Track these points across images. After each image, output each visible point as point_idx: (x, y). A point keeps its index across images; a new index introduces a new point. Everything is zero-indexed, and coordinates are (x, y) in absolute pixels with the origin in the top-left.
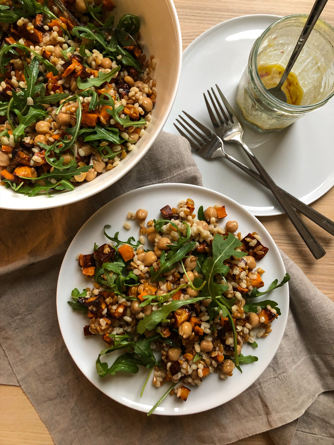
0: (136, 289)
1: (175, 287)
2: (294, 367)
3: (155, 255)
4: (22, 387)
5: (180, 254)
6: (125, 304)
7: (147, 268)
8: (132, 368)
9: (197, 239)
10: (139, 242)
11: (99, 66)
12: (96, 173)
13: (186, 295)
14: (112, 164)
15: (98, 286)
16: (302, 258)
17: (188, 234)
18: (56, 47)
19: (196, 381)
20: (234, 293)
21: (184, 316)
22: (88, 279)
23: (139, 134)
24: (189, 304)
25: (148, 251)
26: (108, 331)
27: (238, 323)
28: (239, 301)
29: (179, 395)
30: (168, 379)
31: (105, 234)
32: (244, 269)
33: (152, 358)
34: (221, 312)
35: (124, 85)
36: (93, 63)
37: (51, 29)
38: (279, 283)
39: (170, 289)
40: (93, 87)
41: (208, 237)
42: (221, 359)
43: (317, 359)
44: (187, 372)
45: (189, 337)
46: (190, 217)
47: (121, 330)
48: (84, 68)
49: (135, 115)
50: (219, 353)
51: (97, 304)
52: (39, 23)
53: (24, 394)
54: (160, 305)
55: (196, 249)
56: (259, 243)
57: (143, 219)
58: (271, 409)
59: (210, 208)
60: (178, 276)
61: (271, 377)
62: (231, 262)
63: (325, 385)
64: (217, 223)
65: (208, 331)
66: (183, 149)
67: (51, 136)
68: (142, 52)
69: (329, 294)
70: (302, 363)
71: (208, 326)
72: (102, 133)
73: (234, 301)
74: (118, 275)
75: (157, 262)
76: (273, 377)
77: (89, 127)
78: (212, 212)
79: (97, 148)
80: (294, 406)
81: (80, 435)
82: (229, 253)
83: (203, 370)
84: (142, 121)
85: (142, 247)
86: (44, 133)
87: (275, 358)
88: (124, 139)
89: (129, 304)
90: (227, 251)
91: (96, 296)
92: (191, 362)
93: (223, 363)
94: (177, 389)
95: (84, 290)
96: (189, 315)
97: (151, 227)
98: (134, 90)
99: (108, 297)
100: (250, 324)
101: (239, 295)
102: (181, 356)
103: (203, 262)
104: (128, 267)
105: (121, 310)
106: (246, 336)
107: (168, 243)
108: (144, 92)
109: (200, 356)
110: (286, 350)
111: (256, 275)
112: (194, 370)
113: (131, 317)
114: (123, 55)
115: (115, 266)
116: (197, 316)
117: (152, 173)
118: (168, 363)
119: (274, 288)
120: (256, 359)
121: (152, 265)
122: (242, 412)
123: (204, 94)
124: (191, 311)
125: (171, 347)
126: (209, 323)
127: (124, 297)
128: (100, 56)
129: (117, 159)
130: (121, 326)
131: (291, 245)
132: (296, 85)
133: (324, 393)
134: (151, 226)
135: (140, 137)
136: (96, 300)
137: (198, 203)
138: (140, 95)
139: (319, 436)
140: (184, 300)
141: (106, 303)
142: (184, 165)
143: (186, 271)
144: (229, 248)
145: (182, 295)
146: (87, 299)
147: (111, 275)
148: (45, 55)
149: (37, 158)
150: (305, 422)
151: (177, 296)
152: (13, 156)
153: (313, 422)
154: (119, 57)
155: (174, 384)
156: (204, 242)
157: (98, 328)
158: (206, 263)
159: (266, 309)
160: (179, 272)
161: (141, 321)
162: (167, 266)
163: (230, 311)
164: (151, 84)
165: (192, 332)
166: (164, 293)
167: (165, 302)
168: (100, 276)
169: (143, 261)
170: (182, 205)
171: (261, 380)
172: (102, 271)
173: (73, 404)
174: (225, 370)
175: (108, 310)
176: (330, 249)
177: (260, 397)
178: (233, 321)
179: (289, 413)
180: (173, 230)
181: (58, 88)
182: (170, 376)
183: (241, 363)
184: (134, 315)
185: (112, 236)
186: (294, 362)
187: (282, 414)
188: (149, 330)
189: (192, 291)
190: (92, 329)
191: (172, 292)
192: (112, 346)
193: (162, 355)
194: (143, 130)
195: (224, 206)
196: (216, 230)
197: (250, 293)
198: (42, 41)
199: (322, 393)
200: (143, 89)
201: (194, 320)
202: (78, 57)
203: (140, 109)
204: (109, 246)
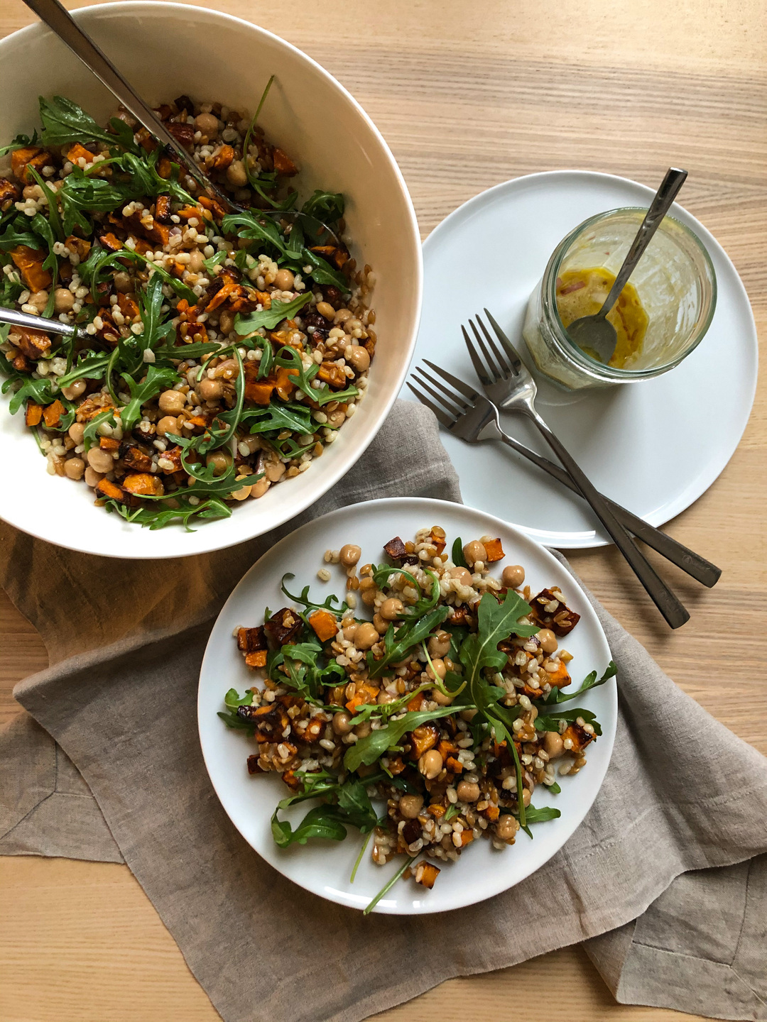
0: (342, 691)
1: (412, 686)
2: (631, 826)
3: (376, 629)
4: (129, 865)
5: (421, 629)
6: (322, 718)
7: (360, 653)
8: (336, 831)
9: (450, 602)
10: (346, 605)
11: (272, 286)
12: (269, 483)
13: (432, 703)
14: (298, 465)
15: (272, 685)
16: (646, 626)
17: (434, 595)
18: (192, 253)
19: (450, 854)
20: (516, 697)
21: (428, 739)
22: (253, 671)
23: (345, 412)
24: (438, 719)
25: (363, 622)
26: (293, 767)
27: (525, 750)
28: (526, 712)
29: (419, 878)
30: (399, 851)
31: (284, 589)
32: (535, 655)
33: (371, 815)
34: (493, 731)
35: (316, 319)
36: (261, 280)
37: (184, 221)
38: (598, 679)
39: (402, 691)
40: (262, 329)
41: (470, 597)
42: (494, 815)
43: (674, 812)
44: (434, 838)
45: (437, 777)
46: (438, 560)
47: (314, 764)
48: (244, 294)
49: (338, 381)
50: (491, 804)
51: (274, 719)
52: (162, 213)
53: (131, 879)
54: (385, 720)
55: (449, 619)
56: (562, 606)
57: (353, 565)
58: (585, 903)
59: (474, 542)
60: (418, 667)
61: (586, 845)
62: (512, 644)
63: (687, 859)
64: (487, 570)
65: (471, 766)
66: (424, 430)
67: (188, 419)
68: (349, 256)
69: (698, 691)
70: (646, 819)
71: (470, 756)
72: (282, 416)
73: (518, 712)
74: (310, 666)
75: (378, 642)
76: (590, 844)
77: (259, 406)
78: (479, 550)
79: (272, 441)
80: (628, 898)
81: (237, 953)
82: (507, 628)
83: (462, 834)
84: (351, 391)
85: (351, 613)
86: (176, 414)
87: (594, 810)
88: (318, 423)
89: (329, 717)
90: (505, 625)
91: (270, 703)
92: (440, 820)
93: (497, 822)
94: (416, 867)
95: (247, 692)
96: (436, 738)
97: (367, 579)
98: (336, 333)
99: (292, 706)
100: (547, 751)
101: (525, 701)
102: (422, 809)
103: (462, 641)
104: (327, 651)
105: (315, 729)
106: (540, 772)
107: (399, 610)
108: (353, 336)
109: (457, 808)
110: (616, 795)
111: (558, 663)
112: (445, 835)
113: (333, 741)
114: (314, 266)
115: (303, 651)
116: (452, 739)
117: (368, 471)
118: (399, 822)
119: (590, 688)
120: (557, 814)
121: (369, 649)
122: (536, 908)
123: (463, 327)
124: (441, 731)
125: (404, 794)
126: (472, 751)
127: (319, 706)
128: (273, 267)
129: (305, 457)
130: (314, 757)
131: (626, 601)
132: (635, 304)
133: (686, 873)
134: (367, 575)
135: (346, 418)
136: (272, 712)
137: (453, 532)
138: (347, 344)
139: (679, 954)
140: (428, 712)
141: (288, 717)
142: (426, 459)
143: (432, 660)
144: (507, 619)
145: (424, 703)
146: (254, 709)
147: (298, 667)
148: (173, 271)
149: (165, 463)
150: (652, 927)
151: (415, 704)
152: (120, 457)
153: (666, 927)
154: (308, 269)
155: (411, 860)
156: (465, 606)
157: (275, 761)
158: (466, 647)
159: (574, 725)
160: (419, 661)
161: (352, 749)
162: (398, 652)
163: (511, 730)
164: (365, 319)
165: (443, 768)
166: (392, 699)
167: (395, 714)
168: (277, 668)
169: (353, 641)
170: (423, 537)
171: (568, 852)
172: (280, 657)
173: (223, 896)
174: (502, 835)
175: (292, 728)
176: (698, 608)
177: (568, 882)
178: (515, 747)
179: (618, 910)
180: (408, 585)
181: (198, 329)
182: (402, 845)
183: (530, 821)
184: (338, 737)
185: (298, 594)
186: (630, 817)
187: (607, 912)
188: (367, 764)
189: (442, 695)
190: (262, 762)
191: (406, 697)
192: (300, 793)
193: (389, 808)
194: (352, 406)
195: (499, 540)
196: (484, 582)
197: (545, 697)
198: (168, 243)
199: (681, 875)
200: (353, 329)
201: (446, 746)
202: (233, 271)
203: (348, 370)
204: (293, 614)
